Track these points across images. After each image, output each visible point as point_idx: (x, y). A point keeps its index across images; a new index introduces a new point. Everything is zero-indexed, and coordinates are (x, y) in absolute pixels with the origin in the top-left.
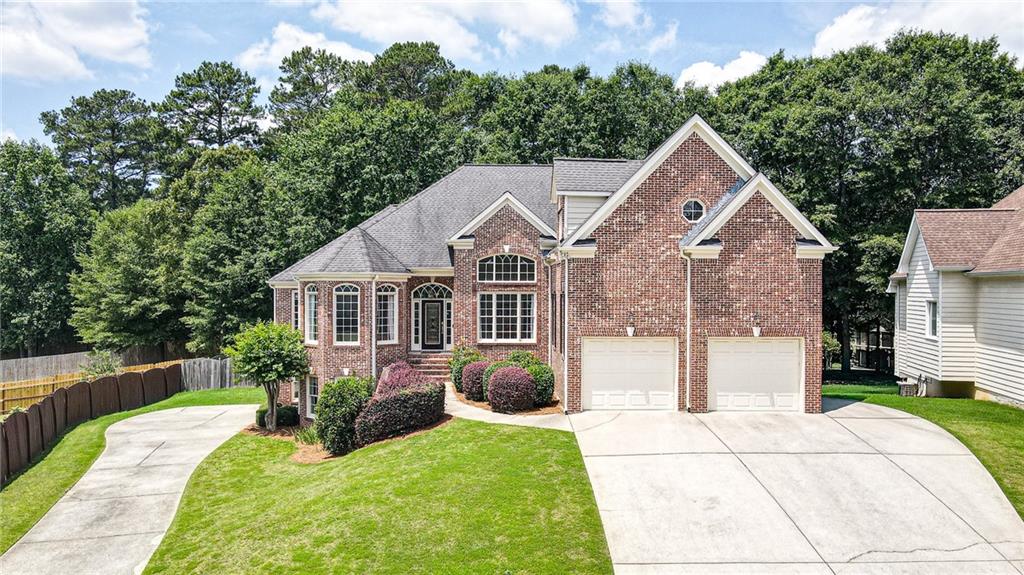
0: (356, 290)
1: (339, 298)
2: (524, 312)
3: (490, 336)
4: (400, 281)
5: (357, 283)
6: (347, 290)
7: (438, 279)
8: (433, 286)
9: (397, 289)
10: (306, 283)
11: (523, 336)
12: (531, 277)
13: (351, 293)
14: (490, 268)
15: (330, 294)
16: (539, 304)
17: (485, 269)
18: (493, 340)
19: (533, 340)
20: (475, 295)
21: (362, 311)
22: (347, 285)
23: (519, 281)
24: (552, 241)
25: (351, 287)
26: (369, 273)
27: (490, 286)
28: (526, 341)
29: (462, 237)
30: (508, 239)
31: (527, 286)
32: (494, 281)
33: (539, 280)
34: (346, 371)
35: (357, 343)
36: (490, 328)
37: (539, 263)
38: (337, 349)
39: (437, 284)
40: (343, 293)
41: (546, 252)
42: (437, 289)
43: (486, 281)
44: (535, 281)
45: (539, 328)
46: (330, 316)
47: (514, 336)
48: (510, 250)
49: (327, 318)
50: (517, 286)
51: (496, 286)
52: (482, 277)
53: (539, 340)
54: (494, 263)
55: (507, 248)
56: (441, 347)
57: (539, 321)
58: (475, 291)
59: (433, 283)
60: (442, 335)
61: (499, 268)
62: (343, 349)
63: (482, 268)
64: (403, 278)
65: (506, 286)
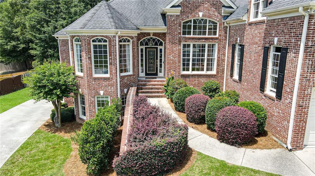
0: (105, 41)
1: (95, 46)
2: (208, 55)
3: (188, 70)
4: (133, 35)
5: (106, 37)
6: (100, 41)
7: (155, 34)
8: (152, 38)
9: (131, 41)
10: (73, 37)
11: (208, 70)
12: (215, 33)
13: (103, 43)
14: (190, 27)
15: (89, 44)
16: (219, 50)
17: (186, 28)
18: (190, 72)
19: (214, 72)
20: (180, 44)
21: (110, 55)
22: (100, 38)
23: (207, 36)
24: (231, 10)
25: (102, 39)
26: (114, 30)
27: (190, 38)
28: (209, 73)
29: (173, 7)
30: (201, 8)
31: (212, 39)
32: (192, 36)
33: (220, 35)
34: (102, 93)
35: (108, 76)
36: (188, 65)
37: (220, 25)
38: (95, 79)
39: (154, 37)
40: (97, 43)
41: (226, 17)
42: (154, 40)
43: (187, 36)
44: (217, 36)
45: (218, 65)
46: (90, 58)
47: (202, 70)
48: (203, 16)
49: (88, 60)
50: (206, 39)
51: (193, 38)
52: (184, 33)
53: (218, 72)
54: (192, 24)
55: (201, 14)
56: (156, 74)
57: (218, 61)
58: (180, 42)
59: (152, 36)
60: (157, 68)
61: (195, 28)
62: (99, 79)
63: (184, 27)
64: (135, 33)
65: (199, 39)
